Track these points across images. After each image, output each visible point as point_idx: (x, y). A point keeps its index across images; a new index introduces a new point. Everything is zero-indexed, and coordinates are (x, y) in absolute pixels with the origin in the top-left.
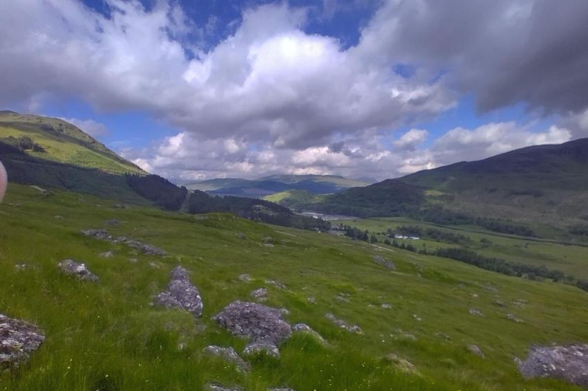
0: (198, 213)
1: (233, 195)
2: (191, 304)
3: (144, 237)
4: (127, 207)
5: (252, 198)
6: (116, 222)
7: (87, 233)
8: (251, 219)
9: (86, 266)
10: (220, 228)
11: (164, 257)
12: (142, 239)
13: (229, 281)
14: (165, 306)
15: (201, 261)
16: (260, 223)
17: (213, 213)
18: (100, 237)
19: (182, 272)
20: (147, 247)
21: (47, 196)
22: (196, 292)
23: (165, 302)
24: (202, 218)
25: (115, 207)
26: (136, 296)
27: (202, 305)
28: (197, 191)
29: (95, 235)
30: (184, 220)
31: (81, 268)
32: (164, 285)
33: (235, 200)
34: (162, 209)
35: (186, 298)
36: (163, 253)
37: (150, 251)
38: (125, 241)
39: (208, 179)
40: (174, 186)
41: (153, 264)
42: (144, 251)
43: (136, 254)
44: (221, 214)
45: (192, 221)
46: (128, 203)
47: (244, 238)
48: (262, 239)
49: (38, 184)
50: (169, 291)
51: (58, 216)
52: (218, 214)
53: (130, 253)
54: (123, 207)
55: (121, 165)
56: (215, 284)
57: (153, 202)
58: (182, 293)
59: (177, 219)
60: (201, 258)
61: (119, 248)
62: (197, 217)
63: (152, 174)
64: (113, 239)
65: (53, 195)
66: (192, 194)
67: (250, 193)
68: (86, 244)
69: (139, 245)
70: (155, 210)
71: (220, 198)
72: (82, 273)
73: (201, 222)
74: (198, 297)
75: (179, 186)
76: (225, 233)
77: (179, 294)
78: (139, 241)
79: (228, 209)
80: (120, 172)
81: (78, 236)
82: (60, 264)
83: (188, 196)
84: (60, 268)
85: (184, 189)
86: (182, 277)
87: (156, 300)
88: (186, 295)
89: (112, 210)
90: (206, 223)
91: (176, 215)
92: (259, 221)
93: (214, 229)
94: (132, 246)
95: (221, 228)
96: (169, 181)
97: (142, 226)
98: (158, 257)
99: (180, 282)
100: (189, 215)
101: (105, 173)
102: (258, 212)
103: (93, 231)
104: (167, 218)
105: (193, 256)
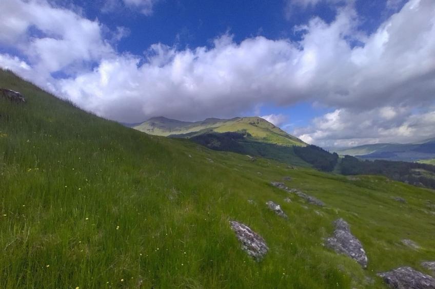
0: (349, 175)
1: (385, 159)
2: (356, 254)
3: (308, 190)
4: (295, 168)
5: (409, 161)
6: (289, 178)
7: (274, 184)
8: (410, 183)
9: (280, 206)
10: (372, 189)
11: (324, 208)
12: (306, 192)
13: (390, 242)
14: (334, 249)
15: (356, 217)
16: (422, 188)
17: (365, 176)
18: (281, 187)
19: (344, 224)
20: (311, 198)
21: (254, 161)
22: (360, 245)
23: (334, 246)
24: (354, 179)
25: (288, 168)
26: (311, 235)
27: (366, 259)
28: (347, 156)
29: (278, 186)
30: (337, 179)
31: (278, 208)
32: (331, 232)
33: (387, 164)
34: (319, 170)
35: (351, 248)
36: (323, 205)
37: (313, 201)
38: (296, 192)
39: (359, 145)
40: (327, 153)
41: (318, 213)
42: (308, 201)
43: (304, 202)
44: (373, 176)
45: (345, 181)
46: (295, 165)
47: (402, 202)
48: (429, 206)
49: (249, 154)
50: (335, 237)
51: (259, 173)
52: (370, 176)
53: (300, 201)
54: (293, 168)
55: (290, 140)
56: (374, 241)
57: (312, 165)
58: (347, 243)
59: (332, 179)
60: (356, 215)
61: (292, 196)
62: (349, 178)
63: (310, 144)
64: (288, 189)
65: (256, 160)
66: (343, 159)
67: (406, 157)
68: (274, 191)
69: (305, 196)
70: (313, 171)
71: (371, 162)
72: (279, 211)
73: (352, 182)
74: (362, 250)
75: (331, 152)
76: (378, 194)
77: (344, 242)
78: (305, 193)
79: (380, 172)
80: (290, 145)
81: (270, 185)
82: (267, 203)
83: (339, 161)
84: (267, 205)
85: (335, 154)
86: (345, 228)
87: (327, 243)
88: (351, 245)
89: (287, 170)
90: (358, 184)
91: (330, 175)
92: (420, 186)
93: (366, 190)
94: (301, 196)
95: (375, 190)
96: (323, 149)
97: (306, 182)
98: (319, 207)
99: (343, 232)
100: (341, 176)
101: (281, 146)
102: (418, 176)
103: (277, 183)
104: (323, 177)
105: (348, 211)
